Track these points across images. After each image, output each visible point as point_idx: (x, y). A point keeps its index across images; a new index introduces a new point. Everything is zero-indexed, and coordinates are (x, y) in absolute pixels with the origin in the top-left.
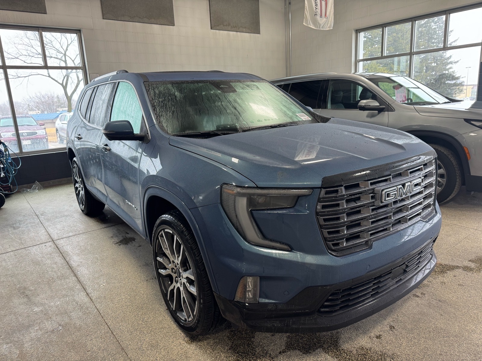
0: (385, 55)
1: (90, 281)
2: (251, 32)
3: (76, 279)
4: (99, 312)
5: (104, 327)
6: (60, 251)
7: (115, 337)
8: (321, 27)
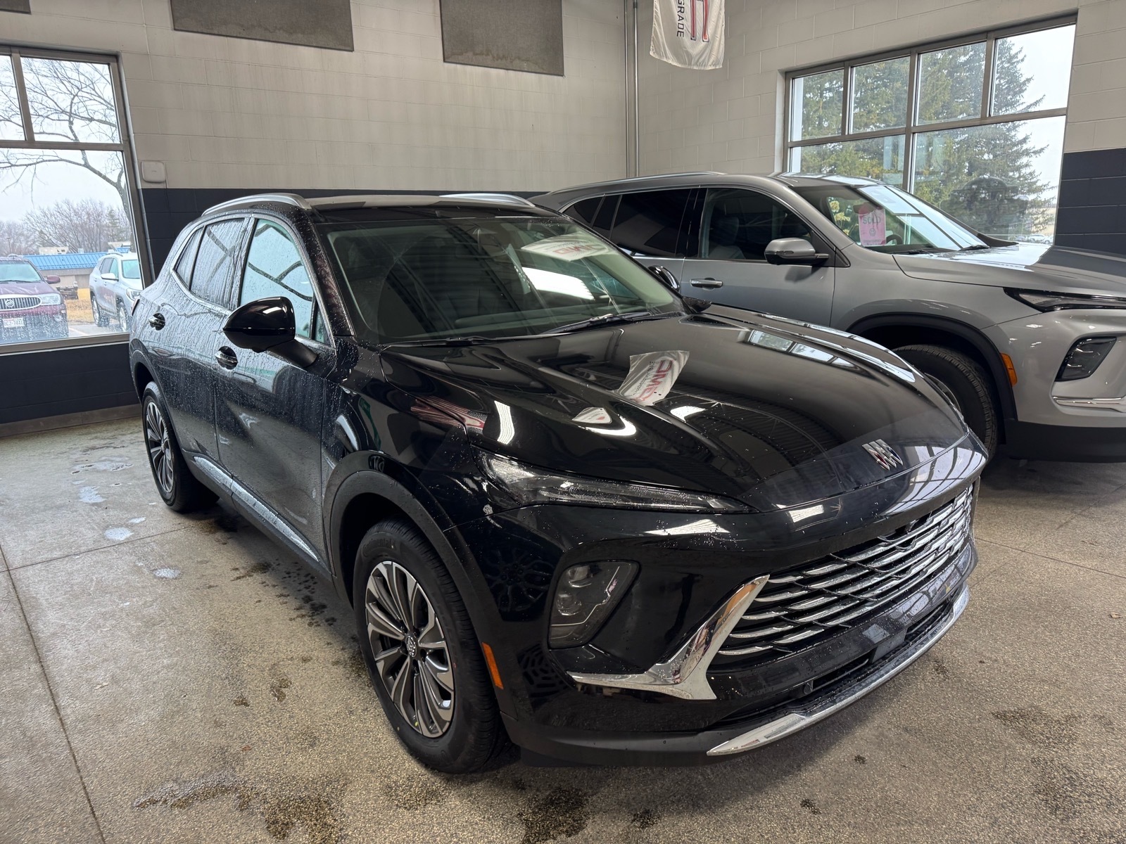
0: (851, 132)
1: (73, 674)
2: (541, 71)
3: (39, 670)
4: (74, 757)
5: (75, 798)
6: (18, 597)
7: (97, 823)
8: (693, 63)
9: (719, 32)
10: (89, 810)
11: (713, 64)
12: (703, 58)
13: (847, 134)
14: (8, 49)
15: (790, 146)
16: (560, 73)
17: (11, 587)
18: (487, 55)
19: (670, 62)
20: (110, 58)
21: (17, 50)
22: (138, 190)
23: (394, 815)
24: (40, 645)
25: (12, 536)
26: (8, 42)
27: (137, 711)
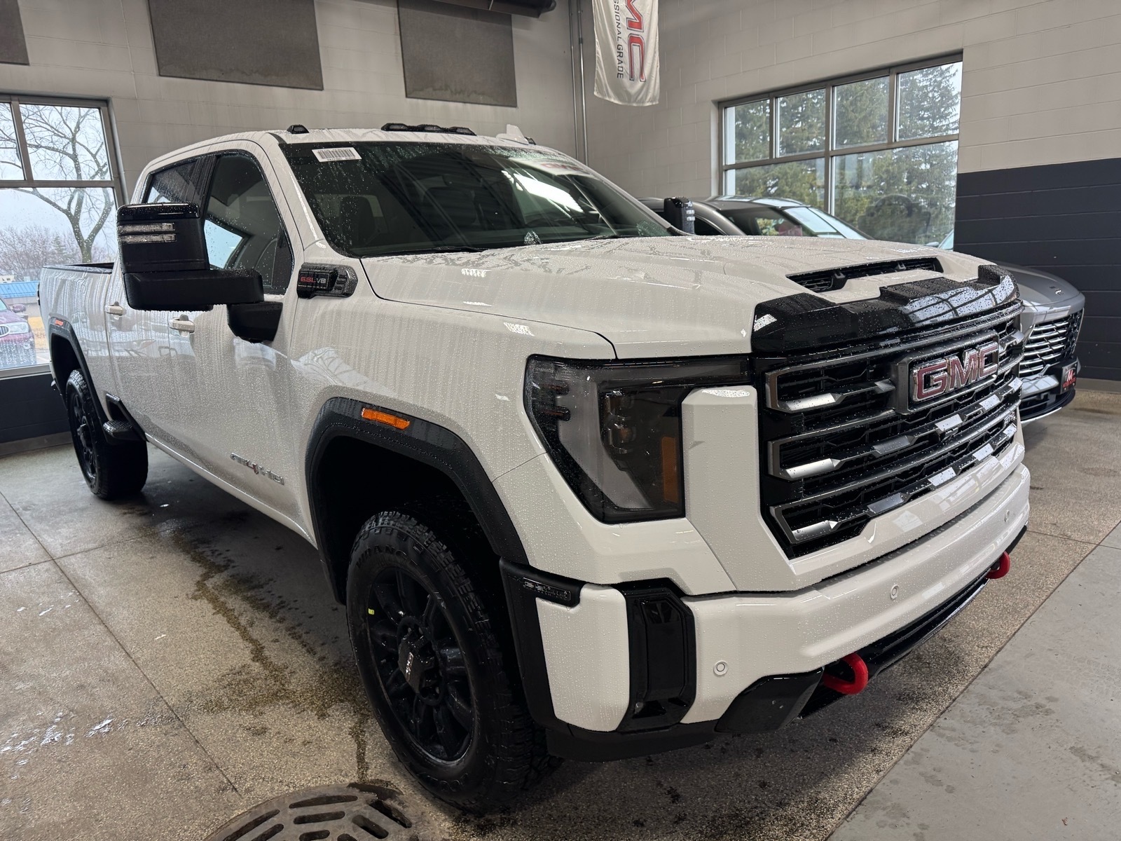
0: (778, 156)
1: (134, 630)
2: (496, 103)
3: (104, 629)
5: (161, 710)
6: (68, 579)
8: (632, 100)
9: (654, 73)
11: (650, 101)
12: (641, 96)
13: (774, 157)
14: (8, 97)
15: (724, 168)
16: (514, 105)
17: (60, 572)
18: (446, 90)
19: (612, 100)
20: (101, 103)
21: (16, 98)
24: (99, 612)
25: (48, 534)
26: (8, 92)
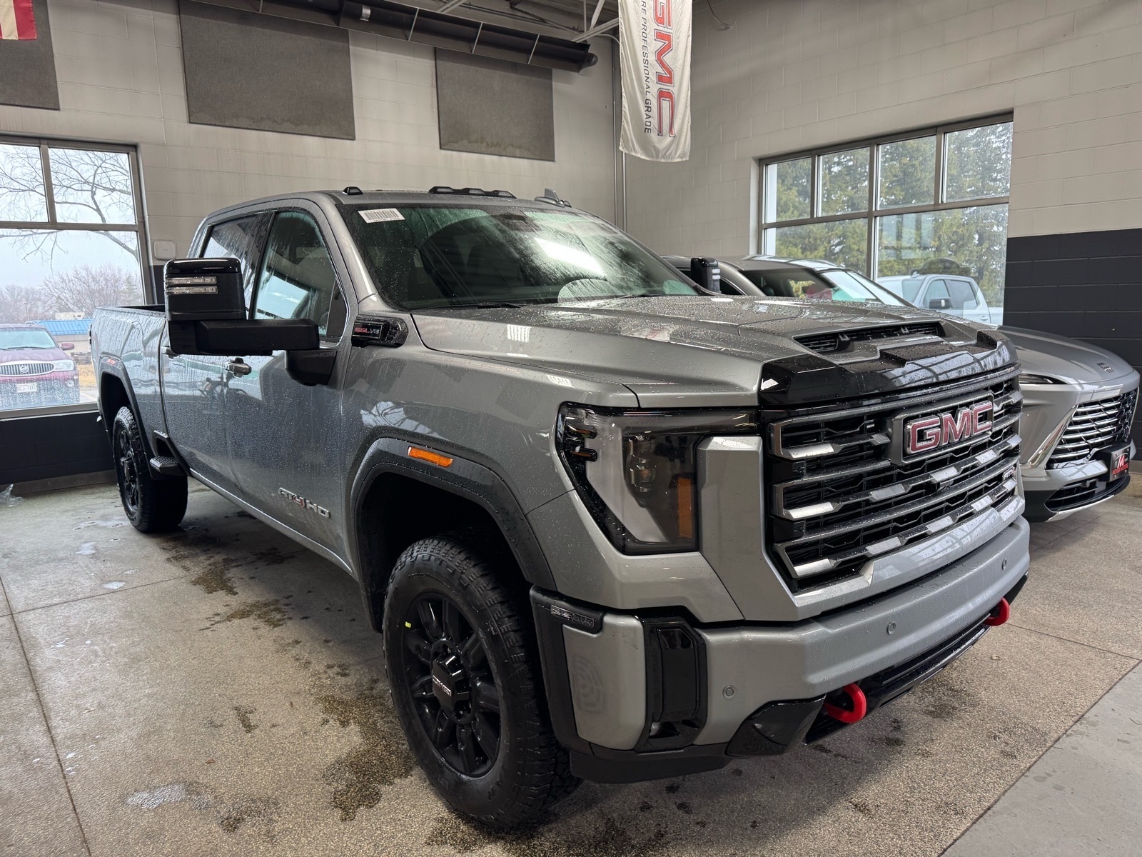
0: (820, 215)
1: (65, 701)
2: (534, 157)
3: (35, 697)
5: (60, 798)
6: (19, 637)
7: (78, 817)
8: (660, 156)
9: (685, 128)
10: (71, 807)
11: (681, 157)
12: (670, 151)
13: (815, 216)
14: (37, 141)
15: (764, 227)
16: (551, 158)
17: (13, 628)
18: (482, 142)
19: (639, 156)
20: (130, 148)
21: (46, 142)
22: (150, 267)
23: (330, 813)
24: (36, 677)
25: (17, 585)
26: (38, 136)
27: (119, 731)
